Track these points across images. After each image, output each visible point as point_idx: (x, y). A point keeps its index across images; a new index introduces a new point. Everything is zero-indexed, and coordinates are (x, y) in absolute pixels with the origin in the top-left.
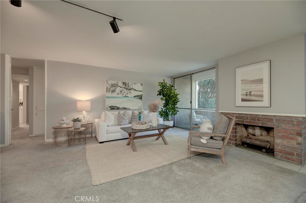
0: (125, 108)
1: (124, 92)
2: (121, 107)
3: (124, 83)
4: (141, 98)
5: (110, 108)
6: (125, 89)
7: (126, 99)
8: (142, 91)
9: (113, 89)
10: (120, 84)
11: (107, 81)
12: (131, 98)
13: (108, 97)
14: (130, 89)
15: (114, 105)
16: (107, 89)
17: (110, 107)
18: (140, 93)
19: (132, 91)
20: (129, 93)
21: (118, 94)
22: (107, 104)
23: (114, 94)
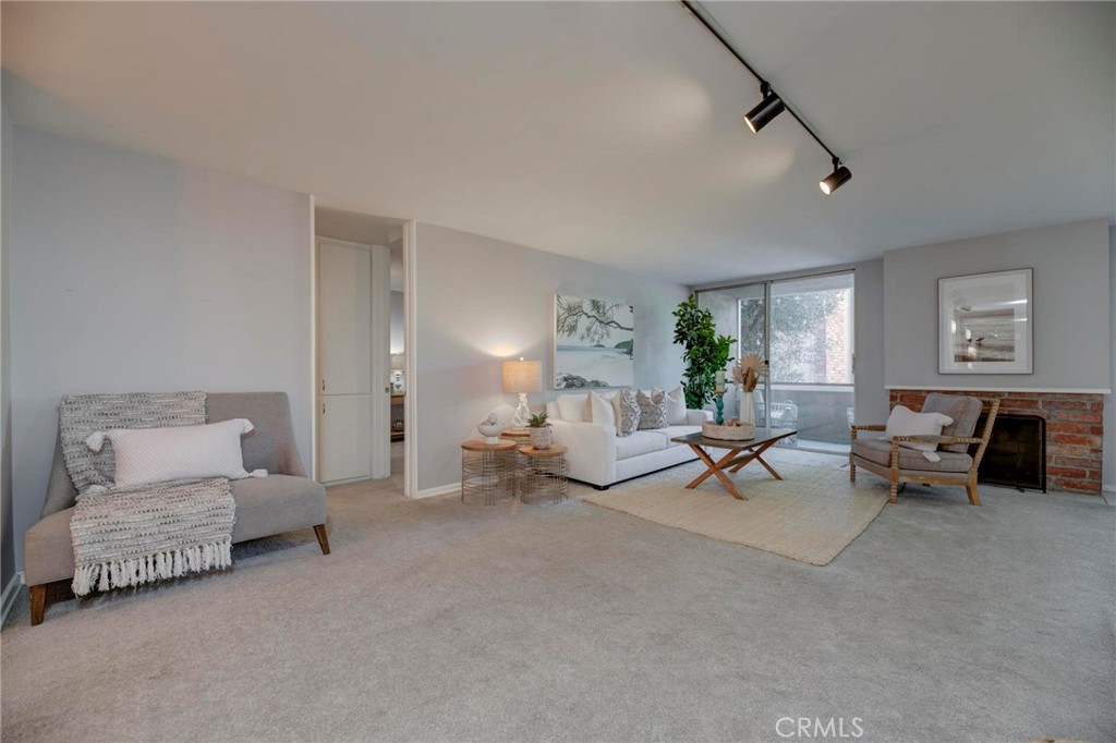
0: (596, 384)
1: (595, 333)
2: (589, 380)
3: (595, 305)
4: (630, 352)
5: (564, 384)
6: (597, 323)
7: (598, 354)
8: (631, 330)
9: (570, 320)
10: (587, 307)
11: (559, 297)
12: (610, 349)
13: (560, 349)
14: (608, 323)
15: (575, 374)
16: (558, 321)
17: (566, 379)
18: (626, 336)
19: (613, 330)
20: (605, 336)
21: (582, 338)
22: (557, 370)
23: (574, 340)
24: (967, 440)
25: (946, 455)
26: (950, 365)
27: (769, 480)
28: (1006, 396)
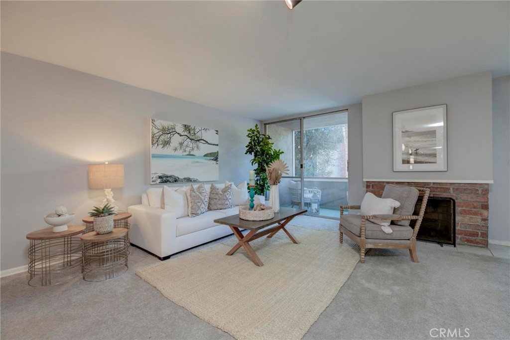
0: (188, 180)
1: (187, 146)
2: (181, 177)
3: (187, 128)
4: (216, 159)
5: (159, 180)
6: (188, 140)
7: (190, 160)
8: (218, 145)
9: (165, 137)
10: (179, 129)
11: (153, 121)
12: (199, 157)
13: (154, 156)
14: (198, 140)
15: (169, 174)
16: (153, 137)
17: (160, 177)
18: (214, 149)
19: (201, 144)
20: (195, 149)
21: (176, 149)
22: (153, 171)
23: (168, 150)
24: (409, 217)
25: (396, 228)
26: (399, 166)
27: (289, 244)
28: (432, 185)
